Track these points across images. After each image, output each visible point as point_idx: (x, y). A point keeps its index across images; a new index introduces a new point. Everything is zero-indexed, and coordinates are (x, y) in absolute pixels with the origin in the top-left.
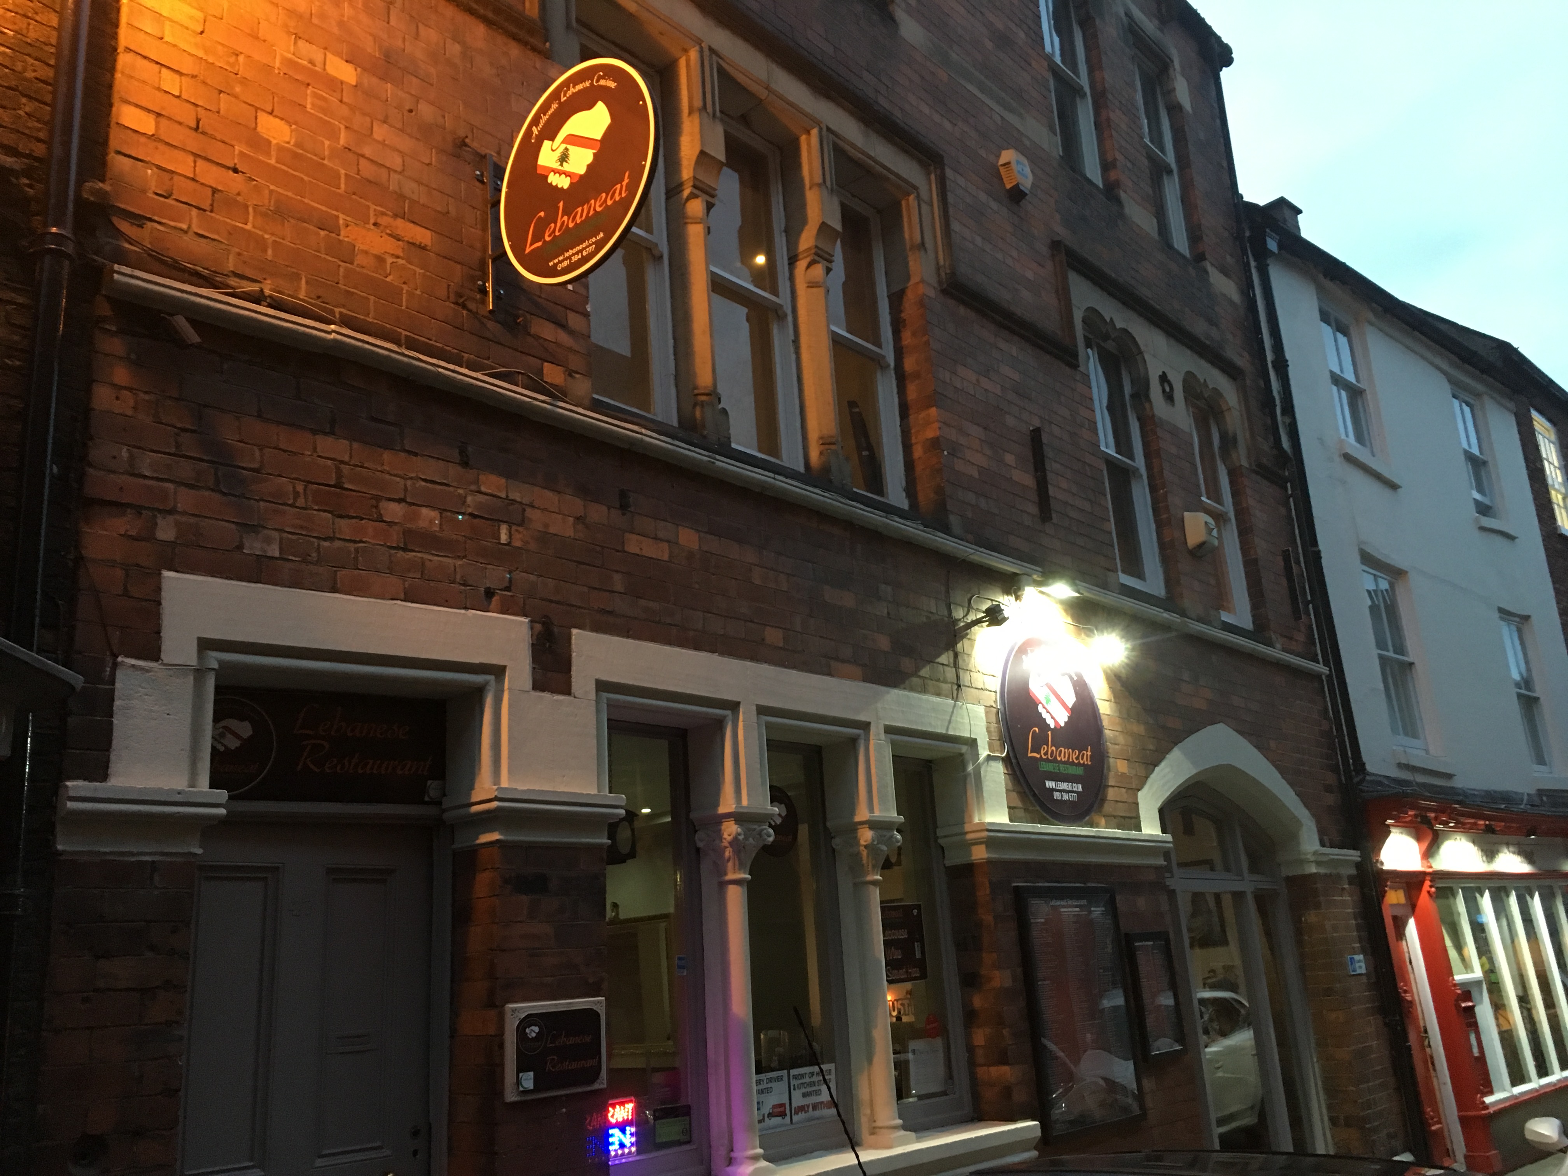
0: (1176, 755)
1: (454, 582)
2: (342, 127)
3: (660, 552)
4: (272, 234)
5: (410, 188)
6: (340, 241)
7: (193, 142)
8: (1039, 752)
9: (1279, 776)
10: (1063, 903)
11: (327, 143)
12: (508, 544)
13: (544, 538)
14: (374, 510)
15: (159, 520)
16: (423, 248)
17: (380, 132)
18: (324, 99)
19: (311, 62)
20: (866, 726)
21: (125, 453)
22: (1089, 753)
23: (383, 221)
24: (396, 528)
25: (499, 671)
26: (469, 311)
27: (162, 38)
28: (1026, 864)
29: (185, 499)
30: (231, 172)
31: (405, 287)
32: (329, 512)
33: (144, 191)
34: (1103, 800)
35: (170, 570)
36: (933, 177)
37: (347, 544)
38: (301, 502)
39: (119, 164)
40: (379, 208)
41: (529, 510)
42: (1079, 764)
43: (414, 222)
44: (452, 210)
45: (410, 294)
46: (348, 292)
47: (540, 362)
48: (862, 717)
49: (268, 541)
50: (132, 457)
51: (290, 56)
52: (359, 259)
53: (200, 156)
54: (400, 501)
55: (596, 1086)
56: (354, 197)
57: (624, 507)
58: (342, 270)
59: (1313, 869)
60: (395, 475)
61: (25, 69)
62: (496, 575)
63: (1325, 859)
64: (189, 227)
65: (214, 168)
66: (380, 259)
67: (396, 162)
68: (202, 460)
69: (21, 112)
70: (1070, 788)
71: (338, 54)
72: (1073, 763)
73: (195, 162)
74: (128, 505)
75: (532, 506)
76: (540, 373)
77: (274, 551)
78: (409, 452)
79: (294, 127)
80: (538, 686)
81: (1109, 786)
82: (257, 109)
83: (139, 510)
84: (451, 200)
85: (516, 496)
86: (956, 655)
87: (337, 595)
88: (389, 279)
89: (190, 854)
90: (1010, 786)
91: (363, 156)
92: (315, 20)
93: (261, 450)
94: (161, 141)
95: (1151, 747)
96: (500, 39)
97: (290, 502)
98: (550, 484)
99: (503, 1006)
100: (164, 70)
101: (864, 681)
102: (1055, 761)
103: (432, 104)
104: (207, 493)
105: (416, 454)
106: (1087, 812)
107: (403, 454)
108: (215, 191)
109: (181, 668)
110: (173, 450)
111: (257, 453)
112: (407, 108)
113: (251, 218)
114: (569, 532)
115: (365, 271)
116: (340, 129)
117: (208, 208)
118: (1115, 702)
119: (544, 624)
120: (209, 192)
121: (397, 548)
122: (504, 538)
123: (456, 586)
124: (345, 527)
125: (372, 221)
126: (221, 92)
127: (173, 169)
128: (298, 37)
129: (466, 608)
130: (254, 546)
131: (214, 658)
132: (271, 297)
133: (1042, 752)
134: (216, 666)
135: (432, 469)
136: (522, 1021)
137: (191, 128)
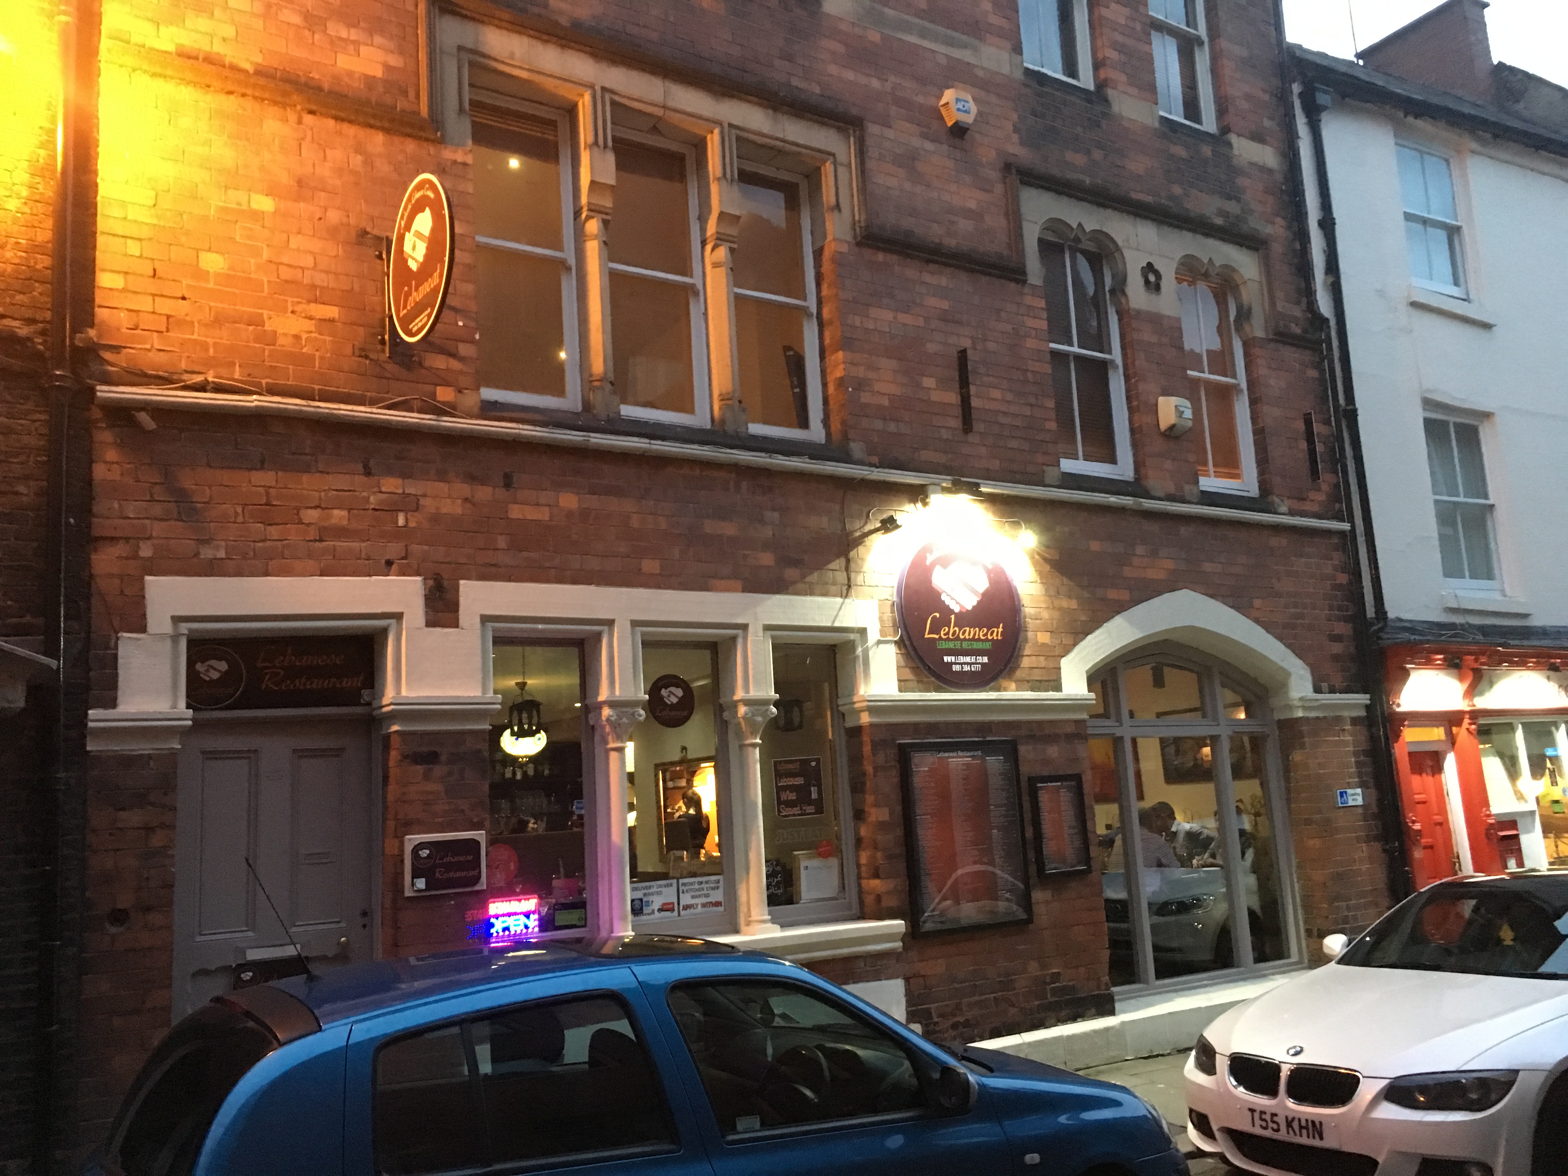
0: (1118, 622)
1: (360, 559)
2: (265, 246)
3: (543, 515)
4: (213, 338)
5: (321, 279)
6: (265, 331)
7: (152, 286)
8: (938, 633)
9: (1263, 631)
10: (951, 754)
11: (253, 261)
12: (405, 527)
13: (436, 518)
14: (296, 517)
15: (141, 544)
16: (332, 321)
17: (295, 241)
18: (251, 229)
19: (239, 204)
20: (744, 627)
21: (116, 505)
22: (1000, 630)
23: (298, 308)
24: (313, 527)
25: (398, 617)
26: (371, 360)
27: (125, 218)
28: (916, 725)
29: (157, 529)
30: (180, 301)
31: (317, 354)
32: (261, 523)
33: (119, 329)
34: (1018, 667)
35: (150, 575)
36: (852, 139)
37: (276, 543)
38: (240, 519)
39: (101, 314)
40: (296, 300)
41: (421, 499)
42: (987, 640)
43: (324, 304)
44: (357, 288)
45: (322, 358)
46: (271, 366)
47: (433, 386)
48: (740, 620)
49: (217, 548)
50: (120, 506)
51: (221, 204)
52: (281, 341)
53: (157, 295)
54: (316, 507)
55: (477, 888)
56: (276, 296)
57: (508, 484)
58: (267, 353)
59: (1300, 714)
60: (312, 490)
61: (36, 263)
62: (394, 550)
63: (1316, 704)
64: (152, 346)
65: (168, 301)
66: (297, 337)
67: (309, 261)
68: (169, 502)
69: (35, 293)
70: (973, 661)
71: (260, 192)
72: (979, 640)
73: (154, 300)
74: (121, 538)
75: (424, 496)
76: (433, 395)
77: (222, 554)
78: (321, 472)
79: (226, 256)
80: (430, 624)
81: (1023, 656)
82: (197, 250)
83: (127, 539)
84: (355, 279)
85: (411, 490)
86: (848, 561)
87: (269, 578)
88: (304, 350)
89: (173, 748)
90: (902, 663)
91: (281, 264)
92: (241, 172)
93: (210, 488)
94: (129, 291)
95: (1084, 618)
96: (397, 140)
97: (232, 520)
98: (442, 476)
99: (403, 837)
100: (129, 241)
101: (743, 591)
102: (958, 638)
103: (338, 208)
104: (173, 523)
105: (328, 473)
106: (994, 678)
107: (317, 475)
108: (168, 317)
109: (162, 636)
110: (149, 498)
111: (208, 491)
112: (317, 217)
113: (196, 329)
114: (459, 511)
115: (285, 348)
116: (262, 249)
117: (164, 329)
118: (1042, 583)
119: (435, 580)
120: (165, 318)
121: (315, 541)
122: (401, 522)
123: (362, 561)
124: (274, 532)
125: (290, 309)
126: (170, 245)
127: (138, 309)
128: (227, 188)
129: (370, 575)
130: (207, 553)
131: (184, 628)
132: (213, 382)
133: (942, 633)
134: (186, 632)
135: (341, 481)
136: (415, 846)
137: (150, 277)
